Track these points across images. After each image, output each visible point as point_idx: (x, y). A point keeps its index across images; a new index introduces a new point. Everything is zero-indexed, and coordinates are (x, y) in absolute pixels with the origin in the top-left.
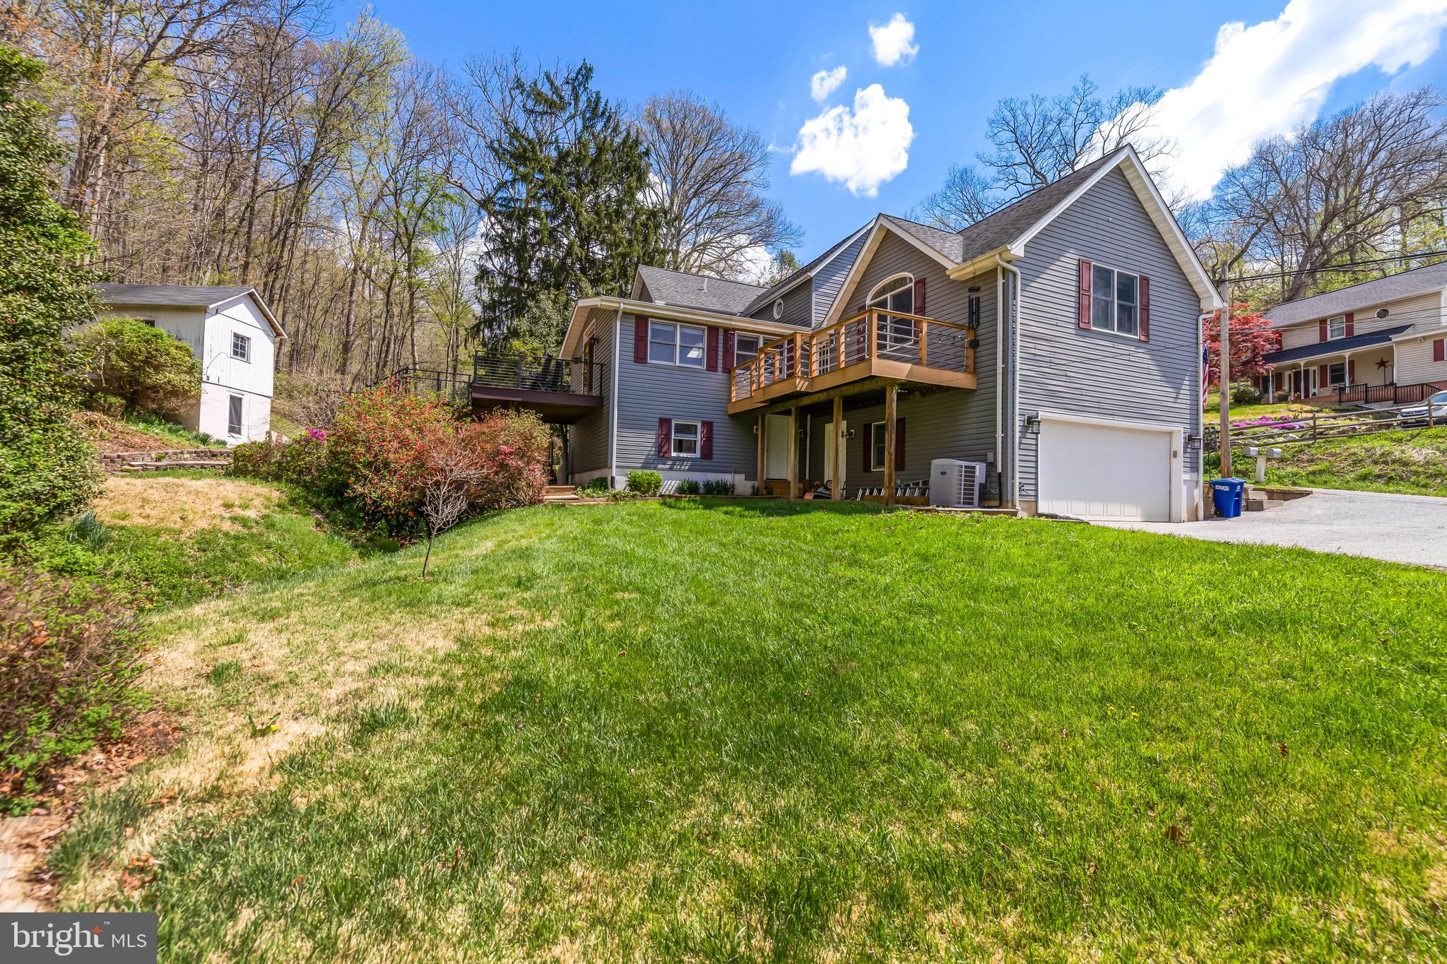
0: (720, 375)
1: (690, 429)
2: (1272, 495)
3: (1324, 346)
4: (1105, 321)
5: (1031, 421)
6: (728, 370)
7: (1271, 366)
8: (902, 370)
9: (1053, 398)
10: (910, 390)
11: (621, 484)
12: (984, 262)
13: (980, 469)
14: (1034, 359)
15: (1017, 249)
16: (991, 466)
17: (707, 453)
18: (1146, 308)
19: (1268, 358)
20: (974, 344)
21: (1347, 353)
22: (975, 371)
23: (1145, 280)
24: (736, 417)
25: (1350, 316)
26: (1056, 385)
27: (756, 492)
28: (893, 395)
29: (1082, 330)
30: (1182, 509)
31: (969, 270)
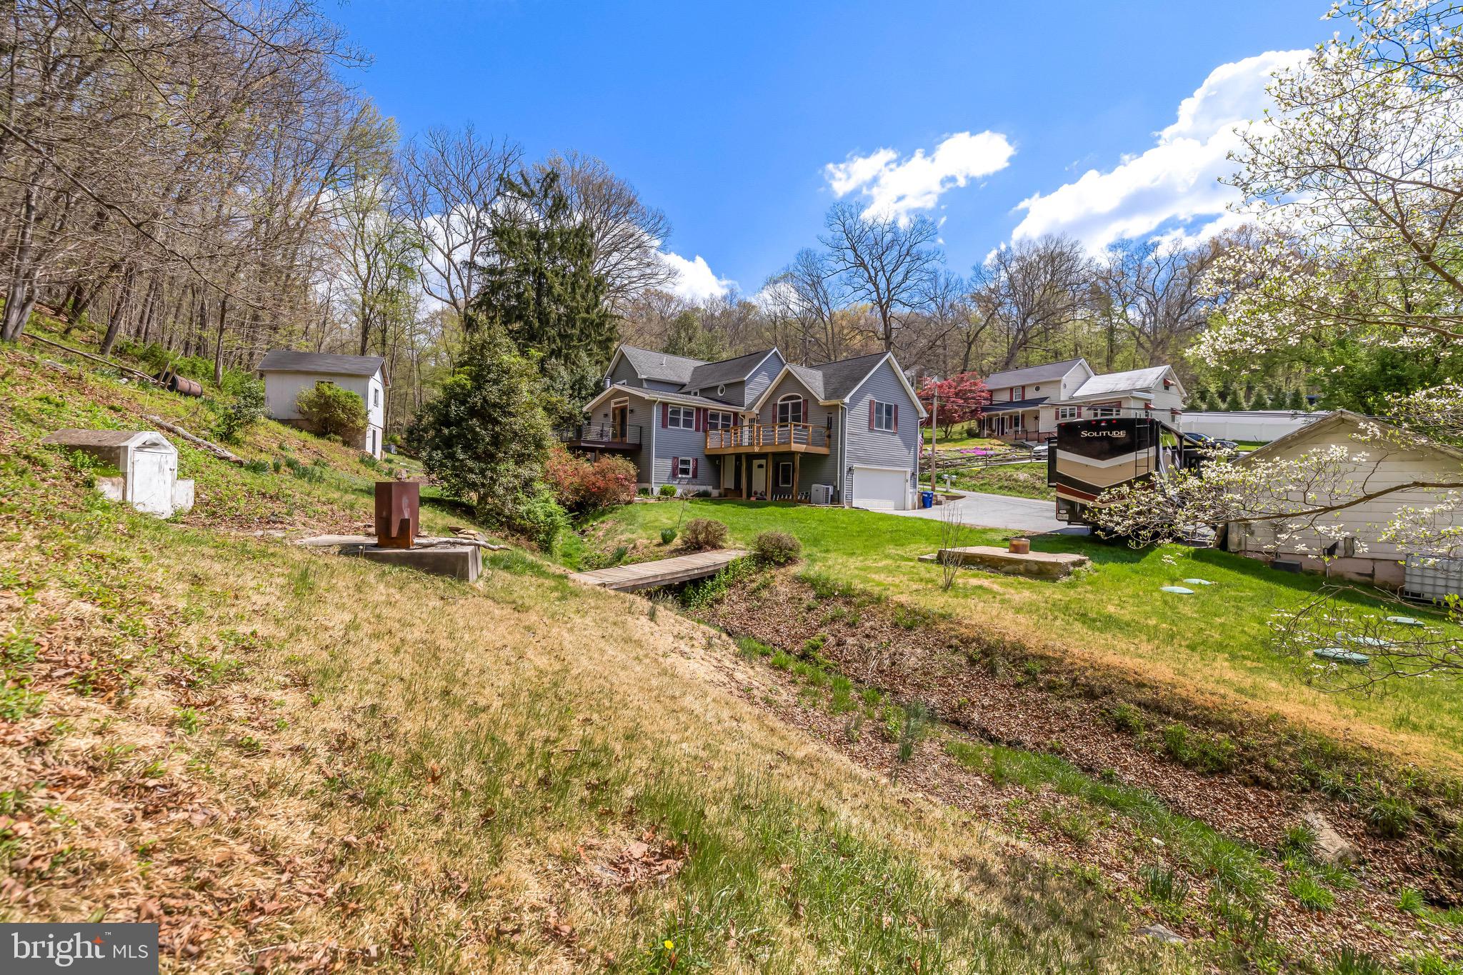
0: (701, 434)
1: (686, 462)
2: (948, 498)
3: (1011, 403)
4: (880, 425)
5: (850, 469)
6: (705, 431)
7: (985, 414)
8: (802, 448)
9: (859, 459)
10: (806, 456)
11: (657, 490)
12: (834, 402)
13: (831, 488)
14: (852, 443)
15: (847, 400)
16: (835, 487)
17: (695, 476)
18: (896, 418)
19: (984, 410)
20: (829, 436)
21: (1020, 410)
22: (829, 447)
23: (896, 407)
24: (708, 456)
25: (1023, 387)
26: (860, 454)
27: (720, 495)
28: (798, 458)
29: (871, 430)
30: (909, 505)
31: (828, 403)
